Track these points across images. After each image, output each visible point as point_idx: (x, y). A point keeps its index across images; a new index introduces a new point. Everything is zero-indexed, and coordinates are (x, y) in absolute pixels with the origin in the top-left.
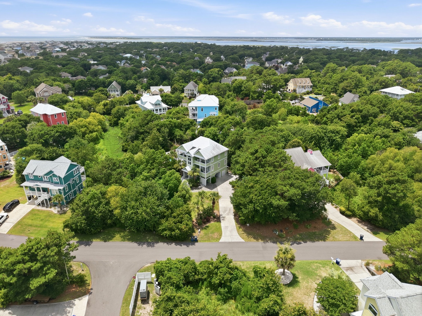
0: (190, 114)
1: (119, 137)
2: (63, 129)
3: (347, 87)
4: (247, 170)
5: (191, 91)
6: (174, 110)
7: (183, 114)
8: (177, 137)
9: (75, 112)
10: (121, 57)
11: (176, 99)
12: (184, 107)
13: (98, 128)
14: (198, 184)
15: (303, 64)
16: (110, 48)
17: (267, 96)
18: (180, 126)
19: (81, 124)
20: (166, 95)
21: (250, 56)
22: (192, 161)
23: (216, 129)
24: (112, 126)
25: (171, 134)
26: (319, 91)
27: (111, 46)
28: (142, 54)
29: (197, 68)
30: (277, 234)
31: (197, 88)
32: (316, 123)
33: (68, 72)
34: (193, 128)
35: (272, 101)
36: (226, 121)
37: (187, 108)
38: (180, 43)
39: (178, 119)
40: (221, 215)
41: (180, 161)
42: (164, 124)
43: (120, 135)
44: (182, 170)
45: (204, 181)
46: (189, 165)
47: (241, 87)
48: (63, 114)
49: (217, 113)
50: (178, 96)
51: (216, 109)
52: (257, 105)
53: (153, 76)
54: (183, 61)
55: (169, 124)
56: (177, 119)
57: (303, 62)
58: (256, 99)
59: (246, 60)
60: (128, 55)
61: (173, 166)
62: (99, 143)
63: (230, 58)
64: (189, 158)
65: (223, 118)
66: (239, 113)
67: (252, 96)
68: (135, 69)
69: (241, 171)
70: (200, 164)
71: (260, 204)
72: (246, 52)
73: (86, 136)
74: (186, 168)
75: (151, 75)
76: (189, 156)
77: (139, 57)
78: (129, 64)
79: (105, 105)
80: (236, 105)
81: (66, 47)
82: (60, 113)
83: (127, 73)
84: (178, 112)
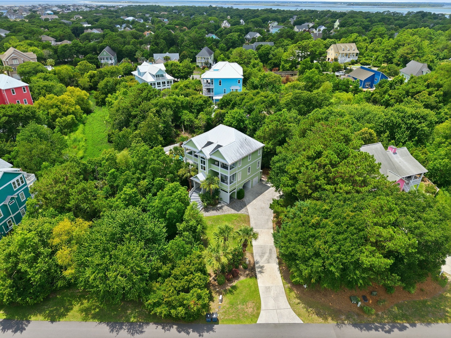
0: (204, 89)
1: (106, 121)
2: (14, 111)
3: (408, 54)
4: (301, 187)
5: (205, 59)
6: (182, 83)
7: (194, 88)
8: (186, 123)
9: (44, 86)
10: (121, 20)
11: (185, 69)
12: (196, 79)
13: (75, 109)
14: (217, 202)
15: (339, 28)
16: (111, 11)
17: (304, 66)
18: (189, 107)
19: (50, 103)
20: (172, 64)
21: (275, 20)
22: (207, 165)
23: (242, 111)
24: (99, 106)
25: (176, 118)
26: (367, 60)
27: (112, 9)
28: (147, 17)
29: (212, 33)
30: (359, 306)
31: (213, 55)
32: (373, 102)
33: (51, 35)
34: (208, 109)
35: (313, 72)
36: (257, 99)
37: (200, 81)
38: (192, 7)
39: (187, 95)
40: (257, 263)
41: (188, 164)
42: (165, 103)
43: (107, 118)
44: (191, 178)
45: (226, 197)
46: (202, 172)
47: (268, 54)
48: (24, 88)
49: (240, 88)
50: (188, 64)
51: (239, 83)
52: (291, 78)
53: (158, 41)
54: (195, 24)
55: (173, 104)
56: (185, 96)
57: (339, 26)
58: (288, 70)
59: (270, 25)
60: (131, 18)
61: (177, 172)
62: (77, 130)
63: (252, 21)
64: (202, 161)
65: (252, 95)
66: (270, 87)
67: (283, 66)
68: (136, 33)
69: (291, 187)
70: (219, 170)
71: (335, 261)
72: (269, 16)
73: (57, 120)
74: (198, 175)
75: (155, 39)
76: (202, 158)
77: (144, 21)
78: (131, 29)
79: (91, 77)
80: (267, 76)
81: (59, 10)
82: (20, 88)
83: (125, 38)
84: (186, 86)
